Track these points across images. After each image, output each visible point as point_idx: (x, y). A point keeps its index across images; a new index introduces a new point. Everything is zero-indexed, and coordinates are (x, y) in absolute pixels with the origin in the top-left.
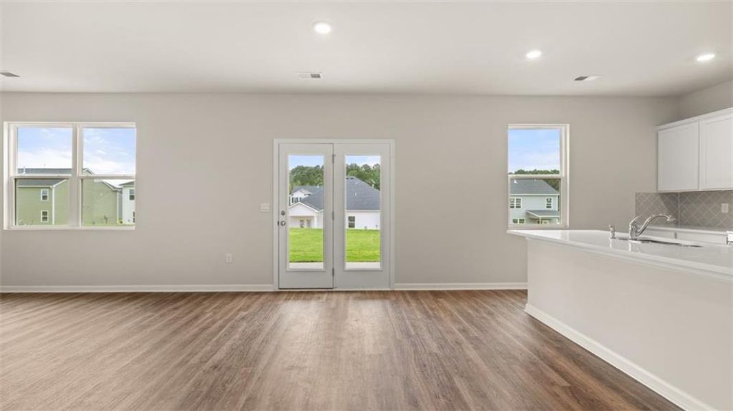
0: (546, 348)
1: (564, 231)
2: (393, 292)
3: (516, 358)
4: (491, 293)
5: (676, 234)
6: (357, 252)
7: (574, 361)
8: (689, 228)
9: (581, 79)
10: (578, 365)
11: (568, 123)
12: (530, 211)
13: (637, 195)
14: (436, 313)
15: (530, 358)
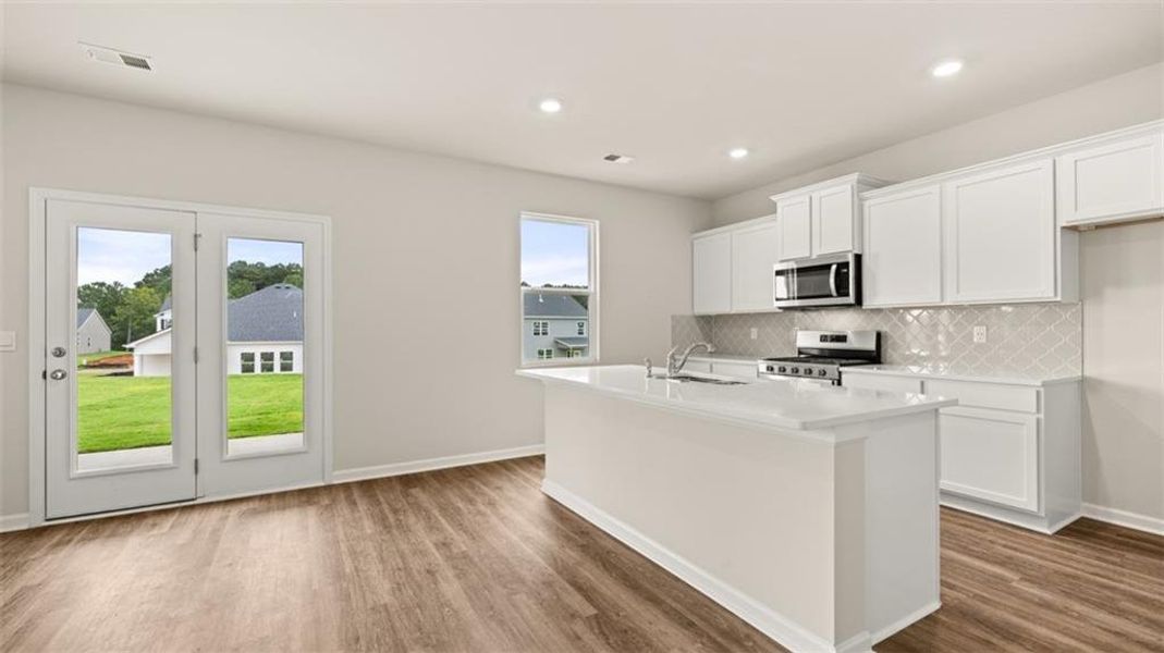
0: (567, 550)
1: (594, 368)
2: (329, 488)
3: (522, 581)
4: (497, 466)
5: (711, 367)
6: (279, 416)
7: (604, 566)
8: (724, 358)
9: (612, 158)
10: (607, 570)
11: (597, 219)
12: (561, 339)
13: (673, 317)
14: (402, 517)
15: (543, 574)
